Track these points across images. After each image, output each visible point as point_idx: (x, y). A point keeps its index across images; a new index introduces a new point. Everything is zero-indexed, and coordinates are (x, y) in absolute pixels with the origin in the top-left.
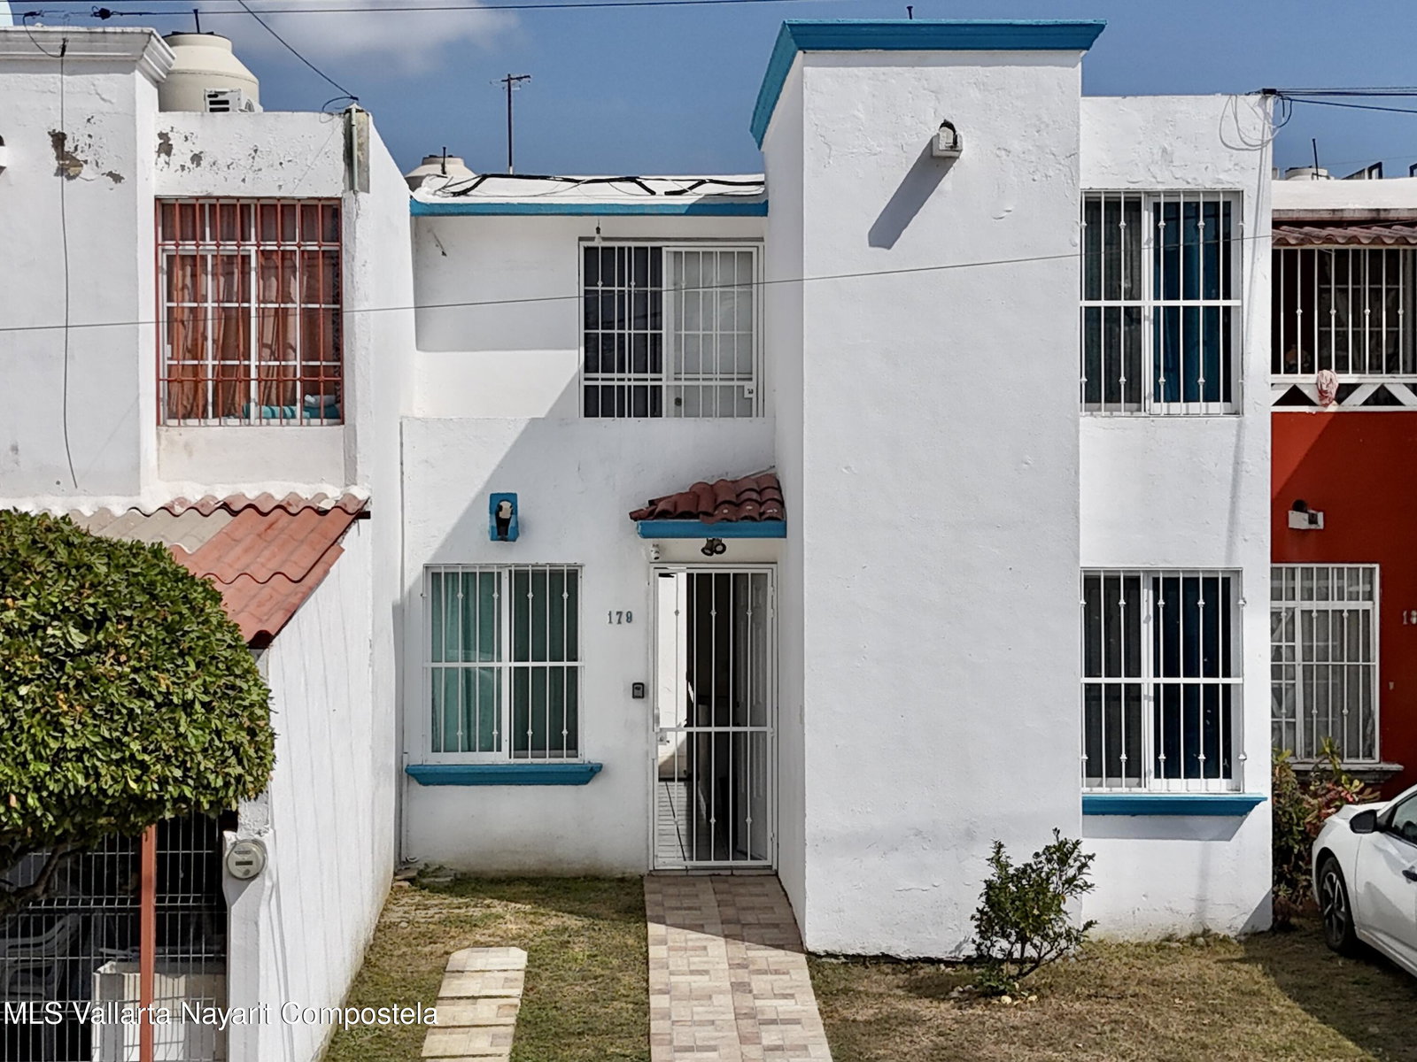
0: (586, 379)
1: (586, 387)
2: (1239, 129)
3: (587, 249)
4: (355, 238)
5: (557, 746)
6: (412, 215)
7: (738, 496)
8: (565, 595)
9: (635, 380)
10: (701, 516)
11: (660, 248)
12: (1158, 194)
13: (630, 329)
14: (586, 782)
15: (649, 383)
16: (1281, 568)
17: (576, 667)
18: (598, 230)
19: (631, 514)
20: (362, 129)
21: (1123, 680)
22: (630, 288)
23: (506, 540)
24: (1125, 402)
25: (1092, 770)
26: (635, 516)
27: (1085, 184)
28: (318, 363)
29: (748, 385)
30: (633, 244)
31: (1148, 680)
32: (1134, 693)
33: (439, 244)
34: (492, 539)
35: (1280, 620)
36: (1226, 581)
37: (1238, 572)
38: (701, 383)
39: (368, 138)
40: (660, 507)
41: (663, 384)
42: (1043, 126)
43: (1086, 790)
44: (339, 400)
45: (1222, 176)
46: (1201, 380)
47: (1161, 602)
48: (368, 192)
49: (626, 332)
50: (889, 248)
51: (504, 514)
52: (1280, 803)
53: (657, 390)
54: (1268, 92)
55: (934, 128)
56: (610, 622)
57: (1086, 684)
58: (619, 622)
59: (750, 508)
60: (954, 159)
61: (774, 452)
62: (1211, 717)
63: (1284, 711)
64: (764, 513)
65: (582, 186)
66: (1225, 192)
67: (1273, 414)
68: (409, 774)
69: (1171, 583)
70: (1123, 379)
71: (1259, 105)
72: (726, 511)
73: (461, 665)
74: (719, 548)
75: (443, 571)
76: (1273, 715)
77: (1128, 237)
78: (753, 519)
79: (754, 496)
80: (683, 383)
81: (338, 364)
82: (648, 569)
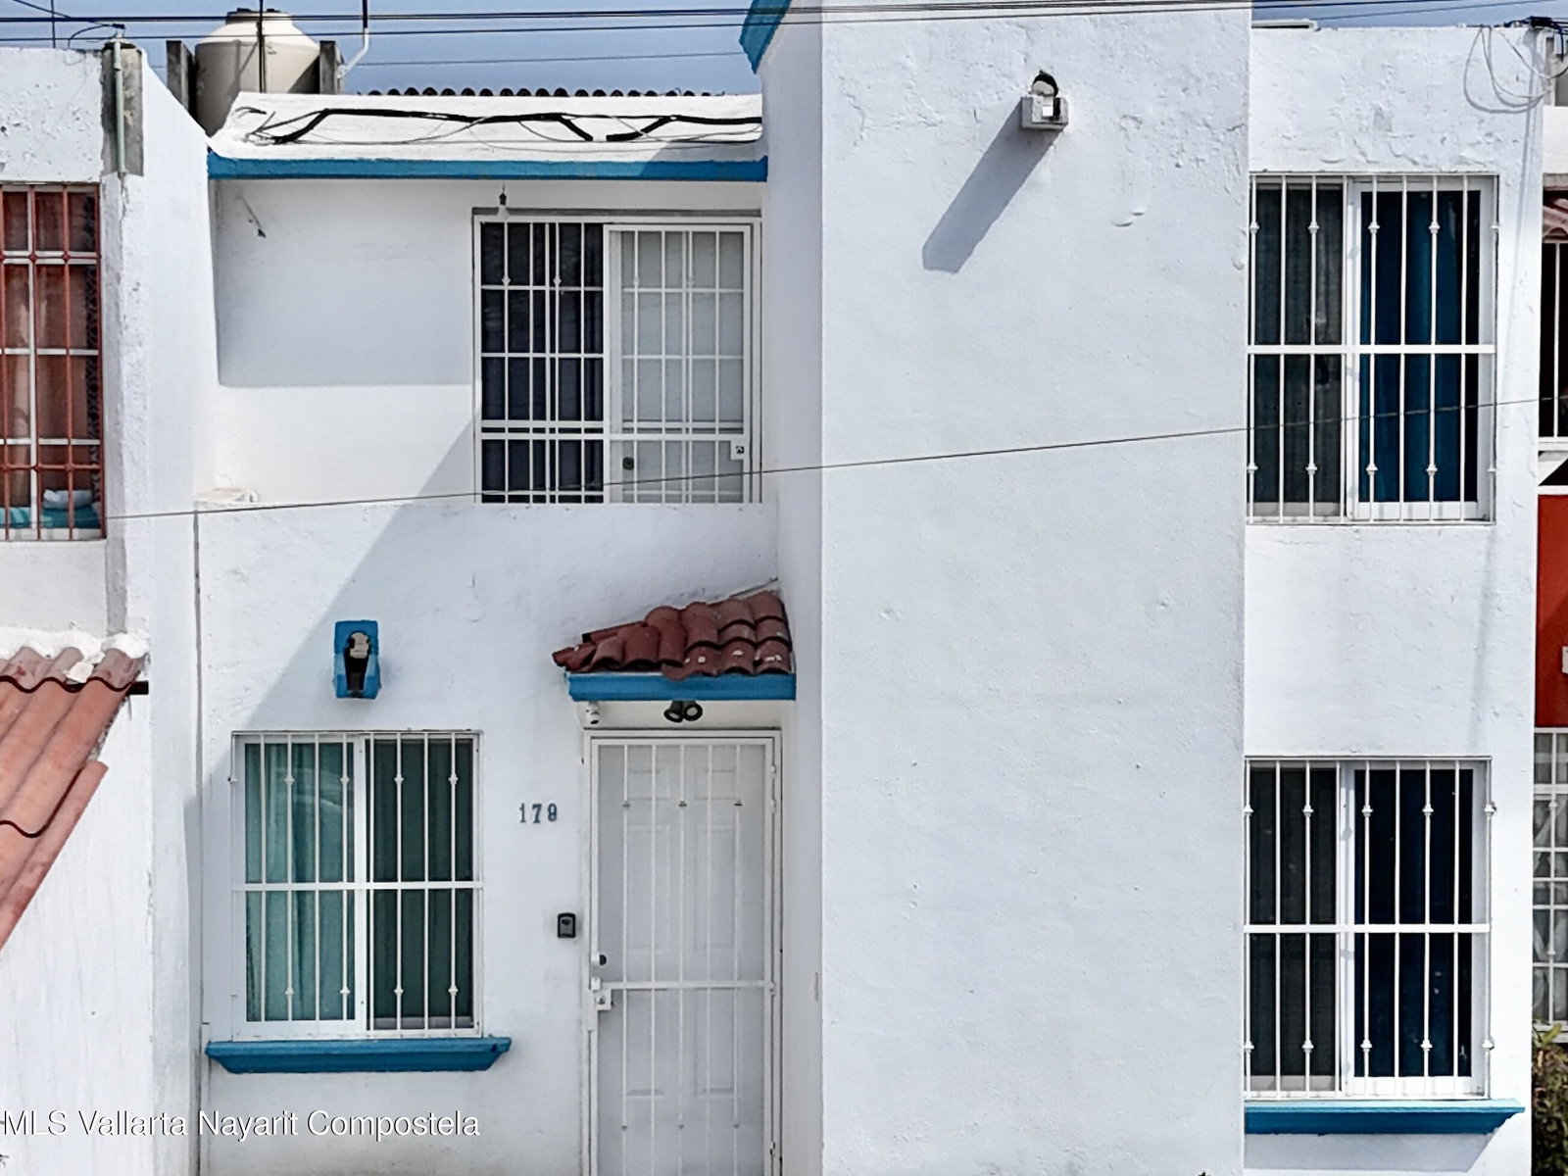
0: (485, 430)
1: (485, 443)
2: (1493, 78)
3: (485, 227)
4: (121, 247)
5: (440, 1010)
6: (210, 177)
7: (720, 631)
8: (453, 779)
9: (562, 431)
10: (664, 665)
11: (600, 226)
12: (1368, 179)
13: (553, 350)
14: (485, 1067)
15: (583, 437)
16: (1550, 735)
17: (471, 890)
18: (503, 198)
19: (555, 655)
20: (130, 75)
21: (1308, 928)
22: (553, 287)
23: (361, 696)
24: (1315, 500)
25: (1260, 1065)
26: (562, 658)
27: (1257, 166)
28: (64, 442)
29: (736, 440)
30: (558, 220)
31: (1345, 928)
32: (1325, 946)
33: (254, 219)
34: (339, 696)
35: (1548, 814)
36: (1467, 776)
37: (1484, 763)
38: (664, 437)
39: (141, 89)
40: (603, 650)
41: (605, 438)
42: (1192, 81)
43: (1250, 1094)
44: (98, 496)
45: (1467, 153)
46: (1432, 468)
47: (1367, 810)
48: (141, 173)
49: (547, 355)
50: (956, 271)
51: (359, 651)
52: (1543, 1105)
53: (595, 448)
54: (1538, 23)
55: (1022, 85)
56: (523, 821)
57: (1252, 935)
58: (537, 821)
59: (738, 653)
60: (1056, 132)
61: (776, 555)
62: (1442, 983)
63: (1552, 952)
64: (761, 662)
65: (477, 128)
66: (1471, 178)
67: (1541, 498)
68: (210, 1057)
69: (1382, 779)
70: (1312, 467)
71: (1525, 43)
72: (702, 659)
73: (291, 886)
74: (692, 712)
75: (262, 742)
76: (1536, 958)
77: (1322, 247)
78: (744, 672)
79: (746, 632)
80: (636, 437)
81: (96, 442)
82: (582, 736)
